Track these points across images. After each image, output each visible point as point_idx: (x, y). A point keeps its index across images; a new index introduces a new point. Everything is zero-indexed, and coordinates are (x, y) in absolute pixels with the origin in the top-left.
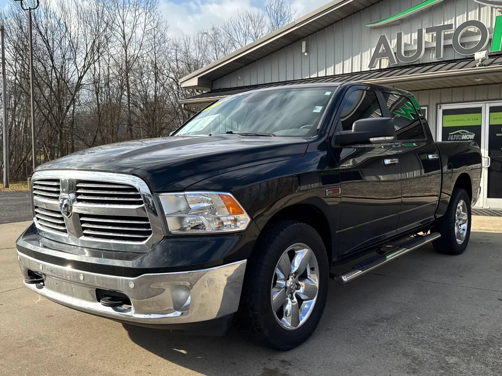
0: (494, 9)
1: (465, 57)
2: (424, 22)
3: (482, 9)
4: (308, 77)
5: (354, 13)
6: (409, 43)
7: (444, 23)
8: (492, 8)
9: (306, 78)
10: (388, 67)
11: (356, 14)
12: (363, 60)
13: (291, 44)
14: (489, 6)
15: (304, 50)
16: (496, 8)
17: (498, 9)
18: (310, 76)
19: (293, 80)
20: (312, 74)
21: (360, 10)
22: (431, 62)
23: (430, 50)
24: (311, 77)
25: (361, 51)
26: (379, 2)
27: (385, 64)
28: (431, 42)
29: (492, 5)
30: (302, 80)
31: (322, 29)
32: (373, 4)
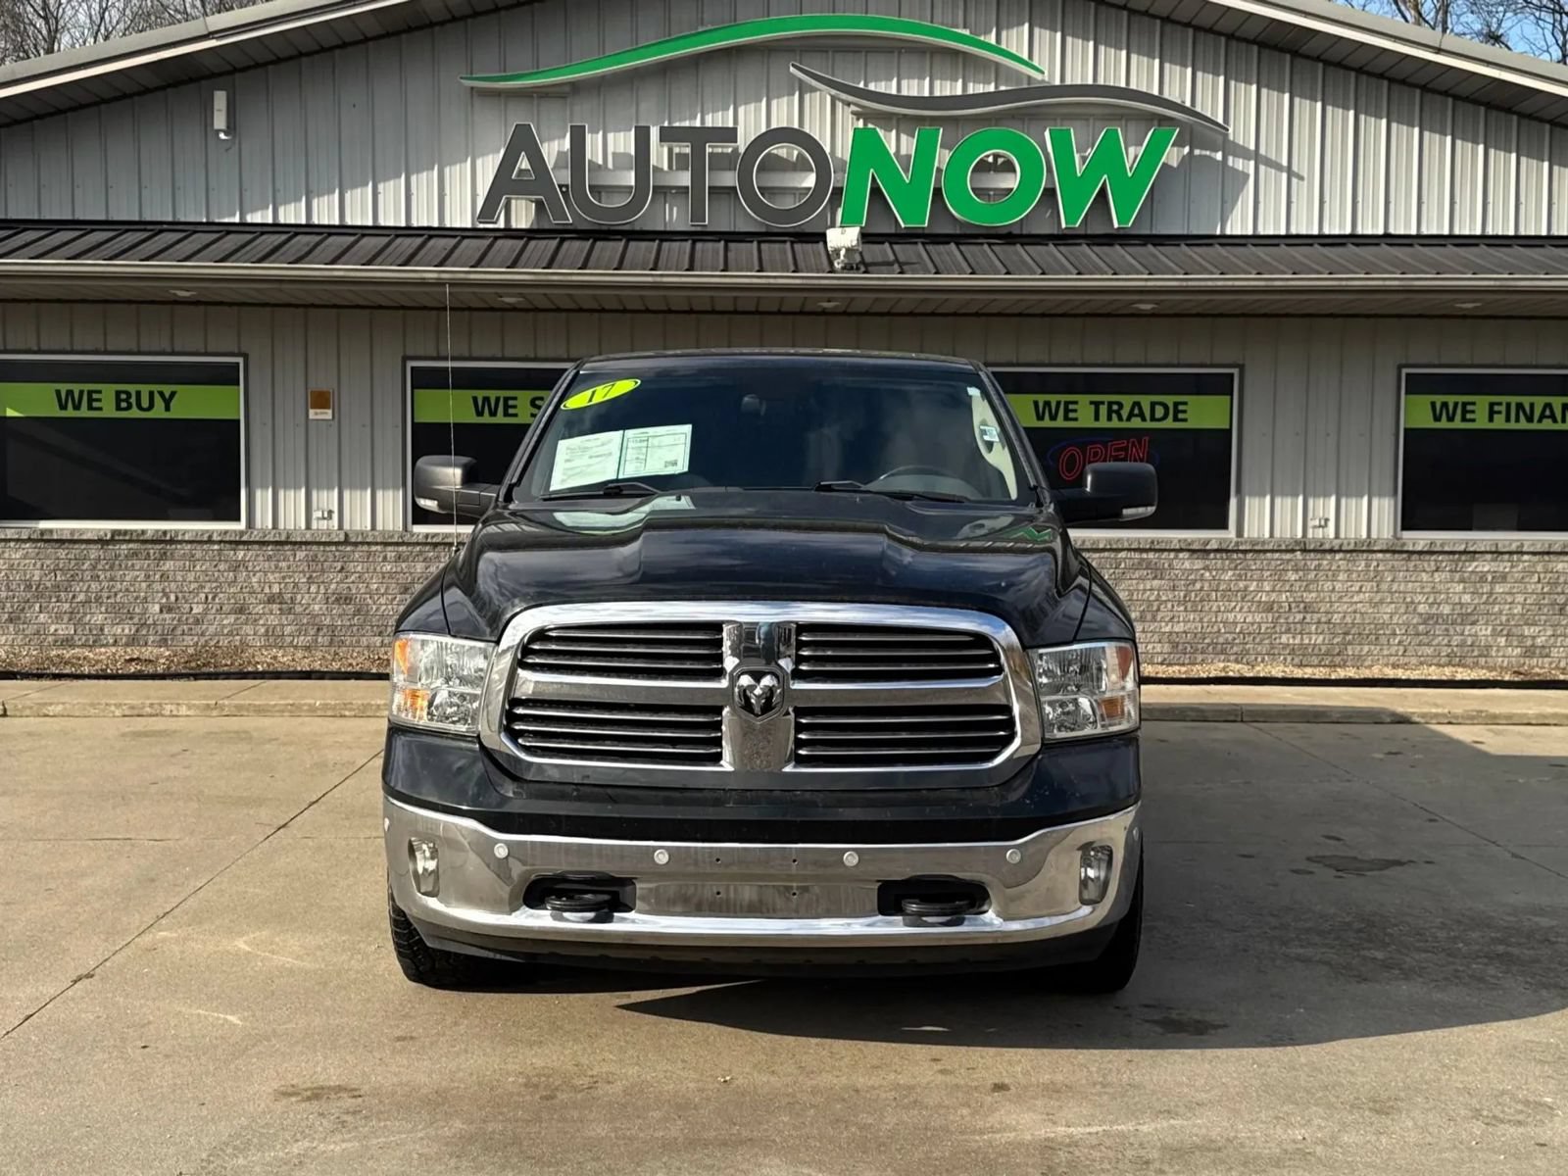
0: (839, 105)
1: (763, 230)
2: (643, 106)
3: (807, 97)
4: (237, 220)
5: (410, 30)
6: (600, 162)
7: (703, 121)
8: (834, 99)
9: (226, 220)
10: (535, 227)
11: (417, 34)
12: (447, 191)
13: (163, 88)
14: (828, 93)
15: (220, 121)
16: (849, 104)
17: (853, 108)
18: (242, 216)
19: (170, 219)
20: (253, 210)
21: (432, 25)
22: (668, 229)
23: (665, 193)
24: (249, 219)
25: (438, 158)
26: (519, 5)
27: (522, 214)
28: (666, 168)
29: (833, 92)
30: (208, 224)
31: (291, 58)
32: (476, 14)
